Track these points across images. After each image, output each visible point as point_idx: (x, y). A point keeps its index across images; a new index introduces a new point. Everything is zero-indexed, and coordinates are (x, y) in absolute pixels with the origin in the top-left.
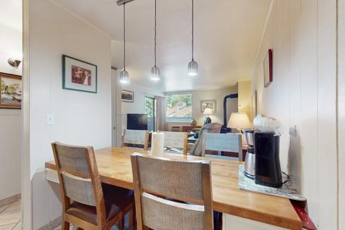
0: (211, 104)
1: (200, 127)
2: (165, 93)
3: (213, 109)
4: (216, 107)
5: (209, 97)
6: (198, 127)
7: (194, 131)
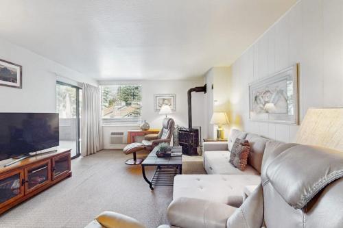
0: (169, 100)
1: (157, 132)
2: (99, 82)
3: (172, 106)
4: (175, 105)
5: (165, 90)
6: (153, 133)
7: (149, 139)
